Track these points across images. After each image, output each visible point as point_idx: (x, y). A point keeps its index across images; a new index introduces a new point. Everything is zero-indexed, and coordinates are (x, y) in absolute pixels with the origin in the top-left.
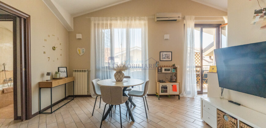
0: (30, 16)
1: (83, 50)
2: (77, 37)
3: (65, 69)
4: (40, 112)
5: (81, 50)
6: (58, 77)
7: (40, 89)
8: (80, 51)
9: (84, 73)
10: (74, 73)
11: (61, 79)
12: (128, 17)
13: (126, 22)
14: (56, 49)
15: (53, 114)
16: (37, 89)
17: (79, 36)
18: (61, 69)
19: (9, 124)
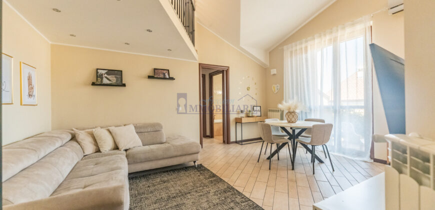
0: (229, 67)
1: (278, 86)
2: (272, 73)
3: (259, 108)
4: (236, 142)
5: (275, 86)
6: (251, 115)
7: (236, 123)
8: (275, 88)
9: (277, 113)
10: (269, 113)
11: (252, 117)
12: (332, 29)
13: (328, 37)
14: (251, 89)
15: (243, 146)
16: (235, 123)
17: (274, 71)
18: (255, 108)
19: (220, 143)
